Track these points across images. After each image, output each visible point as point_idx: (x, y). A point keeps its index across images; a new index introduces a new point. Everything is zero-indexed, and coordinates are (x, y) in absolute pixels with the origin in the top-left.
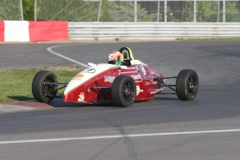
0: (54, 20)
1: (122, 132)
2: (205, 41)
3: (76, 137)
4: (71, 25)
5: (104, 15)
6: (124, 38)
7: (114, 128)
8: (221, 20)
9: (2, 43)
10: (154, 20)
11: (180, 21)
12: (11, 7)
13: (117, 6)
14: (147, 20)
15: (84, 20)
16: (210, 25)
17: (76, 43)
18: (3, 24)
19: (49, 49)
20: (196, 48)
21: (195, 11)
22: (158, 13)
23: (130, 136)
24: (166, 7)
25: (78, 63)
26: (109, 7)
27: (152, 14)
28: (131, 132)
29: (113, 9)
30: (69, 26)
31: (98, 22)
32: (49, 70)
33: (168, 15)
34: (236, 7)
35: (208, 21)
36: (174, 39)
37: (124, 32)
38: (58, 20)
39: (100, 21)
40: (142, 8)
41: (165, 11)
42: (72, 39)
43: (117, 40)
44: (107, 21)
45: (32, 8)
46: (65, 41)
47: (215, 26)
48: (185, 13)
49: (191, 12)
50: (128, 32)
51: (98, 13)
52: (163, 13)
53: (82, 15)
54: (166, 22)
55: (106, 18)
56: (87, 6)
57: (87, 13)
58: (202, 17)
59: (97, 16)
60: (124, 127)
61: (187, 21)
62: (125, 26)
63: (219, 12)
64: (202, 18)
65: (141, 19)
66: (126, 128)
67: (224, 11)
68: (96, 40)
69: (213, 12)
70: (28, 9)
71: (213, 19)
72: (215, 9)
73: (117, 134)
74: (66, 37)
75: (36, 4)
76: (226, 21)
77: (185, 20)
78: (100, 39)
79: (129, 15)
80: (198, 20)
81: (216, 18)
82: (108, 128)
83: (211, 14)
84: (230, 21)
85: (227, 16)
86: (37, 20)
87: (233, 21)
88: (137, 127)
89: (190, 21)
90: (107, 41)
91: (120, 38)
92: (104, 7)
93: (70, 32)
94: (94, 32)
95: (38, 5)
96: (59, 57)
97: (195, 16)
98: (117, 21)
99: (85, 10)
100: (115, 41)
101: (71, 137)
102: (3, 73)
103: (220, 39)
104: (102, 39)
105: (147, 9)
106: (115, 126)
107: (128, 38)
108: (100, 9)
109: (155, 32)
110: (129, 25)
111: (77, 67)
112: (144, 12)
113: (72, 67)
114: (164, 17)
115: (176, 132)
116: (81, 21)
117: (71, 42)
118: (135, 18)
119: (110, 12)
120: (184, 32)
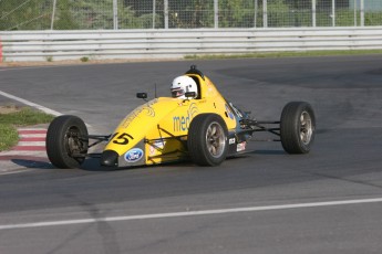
1: (94, 213)
2: (233, 59)
3: (15, 223)
4: (5, 35)
5: (62, 19)
6: (98, 58)
8: (260, 24)
10: (148, 25)
11: (191, 27)
13: (84, 4)
14: (137, 27)
15: (27, 27)
16: (242, 33)
17: (15, 66)
20: (219, 71)
21: (216, 9)
22: (154, 14)
23: (108, 219)
24: (166, 3)
26: (69, 5)
27: (144, 16)
28: (109, 212)
29: (77, 8)
30: (3, 37)
31: (51, 31)
33: (171, 18)
34: (285, 2)
35: (239, 26)
36: (181, 56)
37: (97, 47)
39: (55, 28)
40: (126, 4)
41: (166, 11)
42: (7, 59)
43: (85, 60)
44: (67, 29)
47: (251, 34)
48: (198, 13)
49: (209, 11)
50: (103, 47)
51: (50, 15)
52: (162, 14)
53: (24, 19)
54: (167, 29)
55: (65, 24)
56: (31, 4)
57: (32, 16)
58: (229, 19)
59: (50, 20)
60: (97, 206)
61: (202, 26)
62: (97, 36)
63: (256, 10)
64: (229, 21)
65: (125, 24)
66: (102, 206)
67: (265, 8)
68: (49, 60)
69: (246, 11)
71: (247, 22)
72: (250, 5)
73: (85, 217)
76: (269, 26)
77: (198, 25)
78: (56, 59)
79: (104, 17)
80: (222, 25)
81: (252, 21)
82: (70, 208)
83: (243, 14)
84: (275, 25)
85: (269, 16)
87: (280, 26)
88: (121, 204)
89: (208, 26)
90: (68, 63)
91: (90, 58)
92: (62, 5)
93: (5, 48)
94: (46, 48)
97: (216, 17)
98: (84, 28)
99: (30, 10)
100: (81, 63)
103: (258, 56)
104: (58, 59)
105: (135, 8)
106: (85, 204)
107: (104, 57)
108: (54, 8)
109: (148, 46)
110: (104, 36)
111: (17, 108)
112: (129, 12)
113: (9, 107)
114: (163, 21)
115: (185, 210)
116: (23, 29)
117: (5, 65)
118: (116, 22)
119: (73, 13)
120: (199, 45)
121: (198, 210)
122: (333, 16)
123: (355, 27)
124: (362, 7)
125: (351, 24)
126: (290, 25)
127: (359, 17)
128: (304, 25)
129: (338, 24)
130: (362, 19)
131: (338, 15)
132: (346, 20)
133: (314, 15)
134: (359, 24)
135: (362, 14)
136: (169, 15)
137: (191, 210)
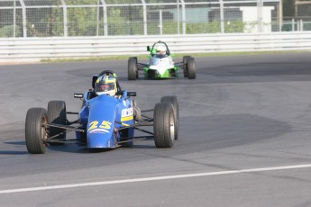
2: (80, 62)
8: (102, 33)
10: (9, 35)
11: (45, 36)
16: (88, 40)
20: (68, 72)
21: (66, 21)
22: (15, 25)
24: (24, 16)
27: (6, 27)
33: (28, 28)
34: (121, 15)
35: (85, 34)
36: (38, 60)
41: (24, 22)
47: (94, 42)
48: (51, 25)
49: (60, 23)
52: (21, 25)
54: (25, 37)
58: (76, 29)
61: (54, 35)
63: (98, 23)
64: (76, 31)
67: (105, 19)
69: (90, 23)
71: (91, 31)
72: (93, 17)
76: (110, 34)
77: (51, 34)
80: (70, 35)
81: (95, 30)
83: (87, 25)
84: (113, 34)
85: (109, 27)
87: (118, 34)
89: (59, 35)
97: (66, 28)
103: (101, 59)
109: (10, 52)
114: (22, 30)
115: (43, 186)
120: (52, 51)
121: (54, 185)
122: (161, 26)
123: (179, 35)
124: (184, 18)
125: (175, 32)
126: (126, 34)
127: (181, 27)
128: (137, 34)
129: (165, 32)
130: (184, 28)
131: (164, 25)
132: (172, 29)
133: (145, 26)
134: (181, 33)
135: (184, 25)
136: (27, 26)
137: (48, 185)
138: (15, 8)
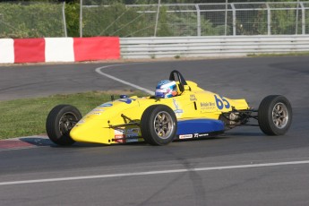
0: (103, 36)
1: (187, 165)
2: (281, 56)
3: (132, 172)
4: (123, 41)
5: (162, 29)
6: (185, 55)
7: (177, 161)
8: (300, 32)
9: (42, 63)
10: (221, 33)
11: (251, 34)
12: (52, 22)
13: (177, 18)
14: (214, 34)
15: (138, 35)
16: (287, 38)
17: (129, 62)
18: (44, 41)
19: (98, 70)
20: (271, 65)
21: (269, 21)
22: (226, 25)
23: (196, 169)
24: (234, 18)
25: (132, 85)
26: (167, 19)
27: (218, 27)
29: (172, 21)
30: (121, 42)
31: (155, 37)
32: (99, 94)
33: (237, 28)
35: (285, 33)
36: (245, 55)
37: (186, 48)
38: (107, 35)
39: (157, 35)
40: (206, 18)
41: (234, 24)
42: (125, 57)
43: (177, 57)
44: (166, 36)
45: (77, 22)
46: (116, 61)
47: (293, 39)
48: (256, 25)
49: (263, 23)
50: (190, 48)
51: (154, 26)
52: (231, 25)
53: (136, 29)
54: (234, 36)
55: (164, 32)
56: (141, 19)
57: (141, 27)
59: (153, 30)
60: (188, 160)
62: (186, 41)
63: (297, 22)
64: (277, 30)
65: (205, 32)
66: (192, 160)
67: (303, 21)
68: (153, 58)
69: (290, 23)
70: (72, 23)
71: (291, 30)
72: (293, 19)
74: (118, 55)
75: (81, 18)
76: (306, 32)
77: (258, 33)
78: (157, 57)
79: (191, 28)
80: (272, 33)
81: (294, 29)
83: (287, 25)
85: (307, 26)
86: (83, 36)
89: (263, 33)
90: (167, 60)
91: (181, 56)
92: (162, 20)
93: (122, 49)
94: (151, 49)
95: (84, 19)
96: (110, 79)
97: (269, 27)
98: (177, 35)
99: (140, 23)
100: (175, 59)
101: (127, 172)
102: (45, 99)
103: (299, 54)
104: (159, 57)
105: (212, 21)
106: (179, 159)
107: (191, 56)
108: (157, 22)
109: (222, 48)
110: (191, 41)
111: (131, 91)
112: (209, 24)
113: (126, 91)
114: (232, 29)
115: (250, 164)
116: (135, 36)
117: (122, 61)
118: (199, 31)
119: (169, 25)
120: (256, 47)
121: (259, 163)
136: (236, 26)
137: (254, 163)
138: (227, 10)
